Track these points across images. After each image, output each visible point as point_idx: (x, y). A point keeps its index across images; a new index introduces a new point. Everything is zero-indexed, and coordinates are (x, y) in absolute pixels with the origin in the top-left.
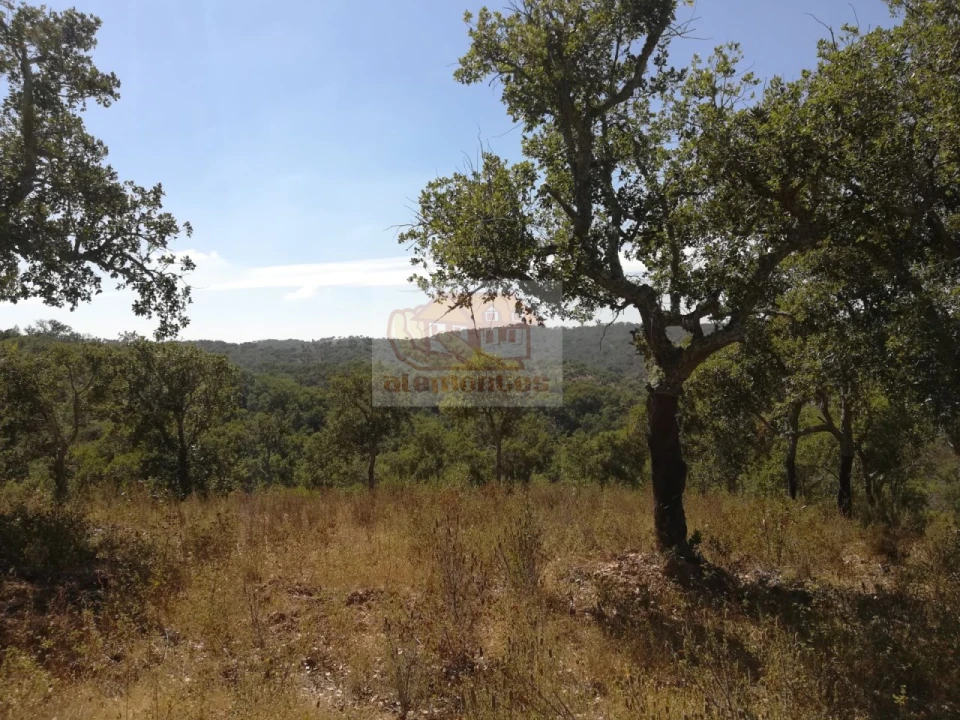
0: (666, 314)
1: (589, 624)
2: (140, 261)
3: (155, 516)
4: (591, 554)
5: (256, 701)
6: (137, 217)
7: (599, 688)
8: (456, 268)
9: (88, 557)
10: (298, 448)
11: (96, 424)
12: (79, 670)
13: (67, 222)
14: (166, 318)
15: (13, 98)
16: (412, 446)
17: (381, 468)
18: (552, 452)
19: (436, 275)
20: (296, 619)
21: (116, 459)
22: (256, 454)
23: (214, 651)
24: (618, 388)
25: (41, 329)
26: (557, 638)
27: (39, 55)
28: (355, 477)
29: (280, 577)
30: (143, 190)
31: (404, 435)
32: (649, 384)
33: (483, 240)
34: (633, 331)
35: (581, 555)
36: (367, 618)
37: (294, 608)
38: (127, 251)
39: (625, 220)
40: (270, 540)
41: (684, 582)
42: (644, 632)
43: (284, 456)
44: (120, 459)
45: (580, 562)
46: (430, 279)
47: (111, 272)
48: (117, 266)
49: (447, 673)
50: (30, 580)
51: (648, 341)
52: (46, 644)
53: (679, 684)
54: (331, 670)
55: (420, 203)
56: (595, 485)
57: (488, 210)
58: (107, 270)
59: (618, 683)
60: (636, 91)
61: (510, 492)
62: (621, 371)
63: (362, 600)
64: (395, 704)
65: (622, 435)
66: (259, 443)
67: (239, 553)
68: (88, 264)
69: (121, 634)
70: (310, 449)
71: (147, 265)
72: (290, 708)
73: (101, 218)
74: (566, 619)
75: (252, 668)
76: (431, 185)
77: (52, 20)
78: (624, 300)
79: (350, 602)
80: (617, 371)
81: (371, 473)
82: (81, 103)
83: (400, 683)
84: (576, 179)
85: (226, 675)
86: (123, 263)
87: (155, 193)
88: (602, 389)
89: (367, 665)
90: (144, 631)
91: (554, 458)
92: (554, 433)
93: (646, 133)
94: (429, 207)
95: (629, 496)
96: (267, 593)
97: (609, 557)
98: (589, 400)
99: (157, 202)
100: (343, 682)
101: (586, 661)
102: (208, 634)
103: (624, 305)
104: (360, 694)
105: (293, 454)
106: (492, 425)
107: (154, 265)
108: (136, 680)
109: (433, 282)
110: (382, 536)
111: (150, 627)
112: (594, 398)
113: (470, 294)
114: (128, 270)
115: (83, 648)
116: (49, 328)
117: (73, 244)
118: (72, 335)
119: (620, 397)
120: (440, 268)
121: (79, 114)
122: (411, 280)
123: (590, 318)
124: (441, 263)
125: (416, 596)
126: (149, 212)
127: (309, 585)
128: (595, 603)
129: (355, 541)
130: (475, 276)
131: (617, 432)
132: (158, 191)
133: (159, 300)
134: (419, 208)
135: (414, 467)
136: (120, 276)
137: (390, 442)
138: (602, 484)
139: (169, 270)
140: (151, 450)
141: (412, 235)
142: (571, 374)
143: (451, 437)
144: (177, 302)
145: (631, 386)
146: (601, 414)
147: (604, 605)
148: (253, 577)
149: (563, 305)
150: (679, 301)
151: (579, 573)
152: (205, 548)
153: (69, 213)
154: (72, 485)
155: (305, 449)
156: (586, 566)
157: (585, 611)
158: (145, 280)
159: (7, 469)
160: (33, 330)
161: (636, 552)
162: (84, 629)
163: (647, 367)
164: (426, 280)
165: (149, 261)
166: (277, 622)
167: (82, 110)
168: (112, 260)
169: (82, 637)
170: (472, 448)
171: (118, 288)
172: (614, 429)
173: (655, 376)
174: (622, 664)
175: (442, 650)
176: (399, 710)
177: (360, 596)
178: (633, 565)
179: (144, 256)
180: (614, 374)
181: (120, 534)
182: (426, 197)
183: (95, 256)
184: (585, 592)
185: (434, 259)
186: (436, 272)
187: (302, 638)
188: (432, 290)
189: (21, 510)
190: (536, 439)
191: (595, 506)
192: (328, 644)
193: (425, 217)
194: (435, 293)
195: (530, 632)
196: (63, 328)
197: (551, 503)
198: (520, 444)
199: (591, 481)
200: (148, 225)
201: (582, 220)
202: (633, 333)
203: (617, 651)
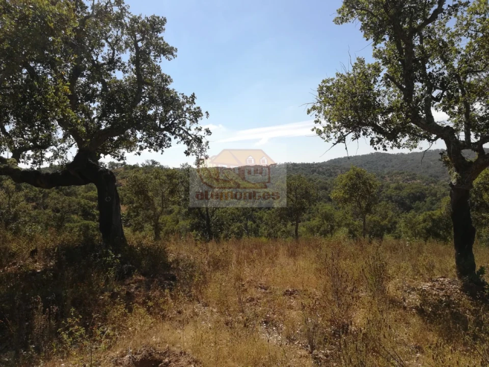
0: (462, 143)
1: (414, 315)
2: (186, 130)
3: (196, 249)
4: (416, 277)
5: (240, 337)
6: (185, 109)
7: (419, 349)
8: (336, 123)
9: (167, 266)
10: (261, 218)
11: (172, 207)
12: (164, 316)
13: (156, 114)
14: (198, 156)
15: (131, 59)
16: (317, 219)
17: (302, 229)
18: (395, 223)
19: (326, 127)
20: (259, 301)
21: (180, 222)
22: (241, 221)
23: (221, 312)
24: (436, 187)
25: (148, 164)
26: (396, 321)
27: (141, 38)
28: (289, 233)
29: (251, 280)
30: (187, 97)
31: (313, 213)
32: (451, 183)
33: (351, 106)
34: (442, 153)
35: (410, 278)
36: (294, 302)
37: (258, 295)
38: (180, 126)
39: (435, 90)
40: (247, 262)
41: (473, 296)
42: (447, 321)
43: (254, 222)
44: (182, 223)
45: (410, 281)
46: (322, 130)
47: (174, 136)
48: (177, 133)
49: (334, 333)
50: (144, 275)
51: (450, 158)
52: (150, 304)
53: (467, 351)
54: (276, 326)
55: (318, 91)
56: (422, 241)
57: (354, 91)
58: (173, 135)
59: (430, 347)
60: (439, 15)
61: (370, 242)
62: (438, 177)
63: (291, 294)
64: (307, 346)
65: (437, 213)
66: (242, 216)
67: (233, 268)
68: (165, 132)
69: (181, 302)
70: (266, 219)
71: (189, 132)
72: (256, 342)
73: (169, 111)
74: (401, 311)
75: (239, 322)
76: (324, 81)
77: (146, 20)
78: (436, 136)
79: (285, 294)
80: (435, 177)
81: (296, 231)
82: (159, 58)
83: (309, 336)
84: (404, 69)
85: (227, 324)
86: (179, 132)
87: (192, 98)
88: (426, 187)
89: (293, 326)
90: (191, 301)
91: (397, 226)
92: (397, 212)
93: (446, 40)
94: (323, 93)
95: (442, 248)
96: (246, 287)
97: (427, 280)
98: (418, 194)
99: (193, 102)
100: (281, 333)
101: (412, 334)
102: (218, 304)
103: (436, 139)
104: (290, 339)
105: (258, 221)
106: (360, 207)
107: (193, 132)
108: (188, 323)
109: (324, 131)
110: (301, 263)
111: (193, 299)
112: (421, 193)
113: (345, 136)
114: (182, 134)
115: (165, 307)
116: (151, 163)
117: (158, 124)
118: (160, 166)
119: (437, 192)
120: (329, 123)
121: (158, 64)
122: (313, 130)
123: (416, 147)
124: (329, 121)
125: (319, 294)
126: (190, 107)
127: (265, 285)
128: (418, 304)
129: (288, 264)
130: (347, 126)
131: (434, 212)
132: (193, 96)
133: (195, 148)
134: (317, 94)
135: (318, 229)
136: (178, 137)
137: (305, 216)
138: (425, 241)
139: (200, 134)
140: (194, 219)
141: (314, 108)
142: (407, 180)
143: (338, 215)
144: (203, 148)
145: (444, 186)
146: (425, 202)
147: (424, 305)
148: (239, 279)
149: (399, 141)
150: (470, 135)
151: (409, 287)
152: (217, 264)
153: (157, 110)
154: (162, 234)
155: (264, 219)
156: (413, 284)
157: (412, 308)
158: (189, 139)
159: (135, 227)
160: (144, 164)
161: (444, 277)
162: (166, 298)
163: (450, 173)
164: (320, 131)
165: (190, 130)
166: (250, 301)
167: (160, 62)
168: (175, 130)
169: (165, 302)
170: (350, 219)
171: (178, 143)
172: (433, 210)
173: (455, 178)
174: (433, 337)
175: (332, 321)
176: (309, 349)
177: (290, 292)
178: (442, 285)
179: (188, 128)
180: (433, 179)
181: (181, 256)
182: (321, 88)
183: (168, 129)
184: (413, 297)
185: (325, 118)
186: (326, 125)
187: (262, 310)
188: (324, 135)
189: (140, 244)
190: (387, 216)
191: (420, 252)
192: (274, 314)
193: (320, 98)
194: (325, 137)
195: (379, 316)
196: (156, 163)
197: (394, 249)
198: (377, 218)
199: (419, 239)
200: (189, 113)
201: (408, 92)
202: (441, 154)
203: (431, 330)
